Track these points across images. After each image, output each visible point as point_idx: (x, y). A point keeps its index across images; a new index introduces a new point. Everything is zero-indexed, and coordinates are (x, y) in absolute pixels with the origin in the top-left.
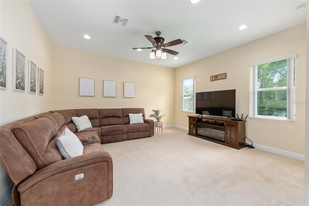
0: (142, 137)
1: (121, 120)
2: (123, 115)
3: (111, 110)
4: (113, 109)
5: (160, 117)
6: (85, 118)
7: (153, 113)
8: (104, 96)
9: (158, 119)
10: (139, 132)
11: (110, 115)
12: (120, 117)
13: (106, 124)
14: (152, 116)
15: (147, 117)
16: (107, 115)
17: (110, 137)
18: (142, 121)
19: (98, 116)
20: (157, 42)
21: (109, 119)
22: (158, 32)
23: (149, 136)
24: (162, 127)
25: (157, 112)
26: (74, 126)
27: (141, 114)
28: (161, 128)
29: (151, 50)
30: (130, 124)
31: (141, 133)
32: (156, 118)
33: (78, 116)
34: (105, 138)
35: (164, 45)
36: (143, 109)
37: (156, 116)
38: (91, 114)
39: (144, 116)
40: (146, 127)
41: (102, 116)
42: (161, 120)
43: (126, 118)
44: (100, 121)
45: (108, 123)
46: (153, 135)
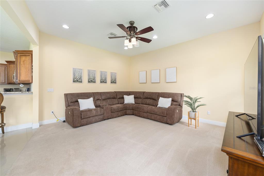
2: (158, 98)
8: (152, 82)
12: (155, 100)
19: (142, 97)
20: (130, 31)
22: (131, 21)
35: (136, 34)
38: (138, 95)
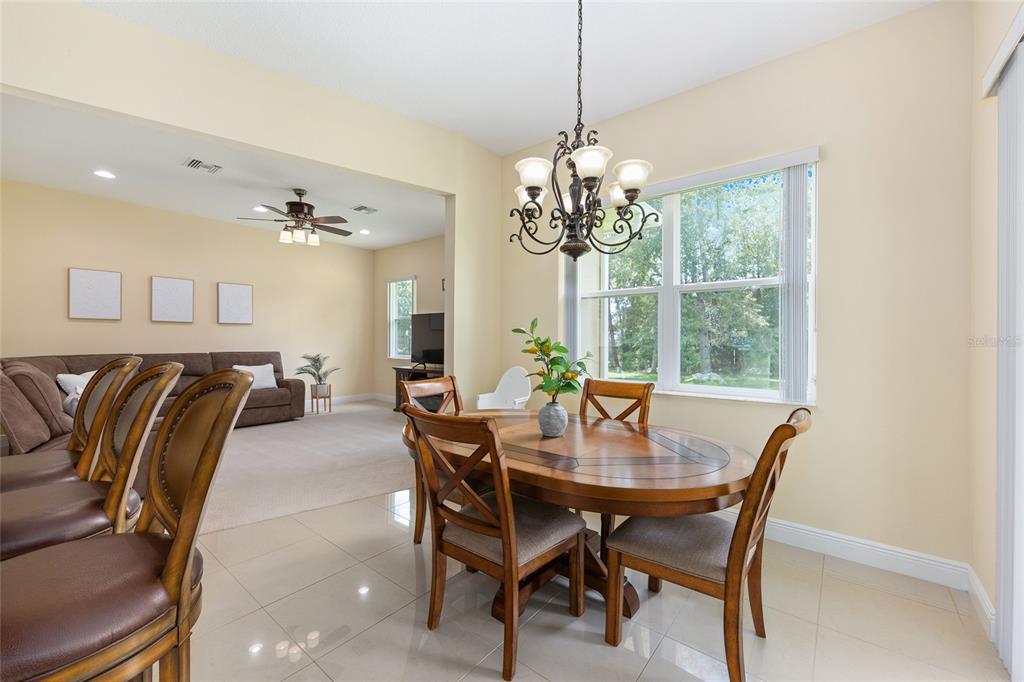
0: (269, 421)
5: (326, 374)
7: (307, 363)
8: (154, 319)
9: (320, 379)
10: (261, 410)
14: (302, 371)
15: (289, 374)
18: (272, 383)
20: (296, 212)
22: (300, 190)
23: (291, 419)
24: (329, 397)
25: (316, 362)
27: (270, 367)
28: (327, 400)
29: (283, 224)
31: (268, 412)
32: (314, 375)
33: (70, 373)
36: (278, 353)
37: (313, 370)
39: (278, 371)
40: (282, 397)
42: (328, 381)
46: (302, 416)
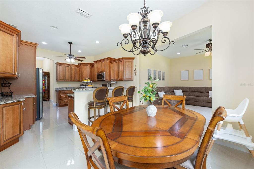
1: (203, 94)
2: (205, 91)
3: (197, 88)
4: (199, 87)
6: (180, 91)
8: (195, 79)
11: (196, 91)
12: (203, 93)
13: (192, 95)
16: (194, 90)
17: (191, 102)
19: (188, 91)
21: (195, 93)
26: (174, 93)
30: (209, 97)
33: (177, 90)
34: (188, 102)
38: (184, 89)
41: (191, 91)
43: (207, 93)
44: (189, 93)
45: (194, 95)
